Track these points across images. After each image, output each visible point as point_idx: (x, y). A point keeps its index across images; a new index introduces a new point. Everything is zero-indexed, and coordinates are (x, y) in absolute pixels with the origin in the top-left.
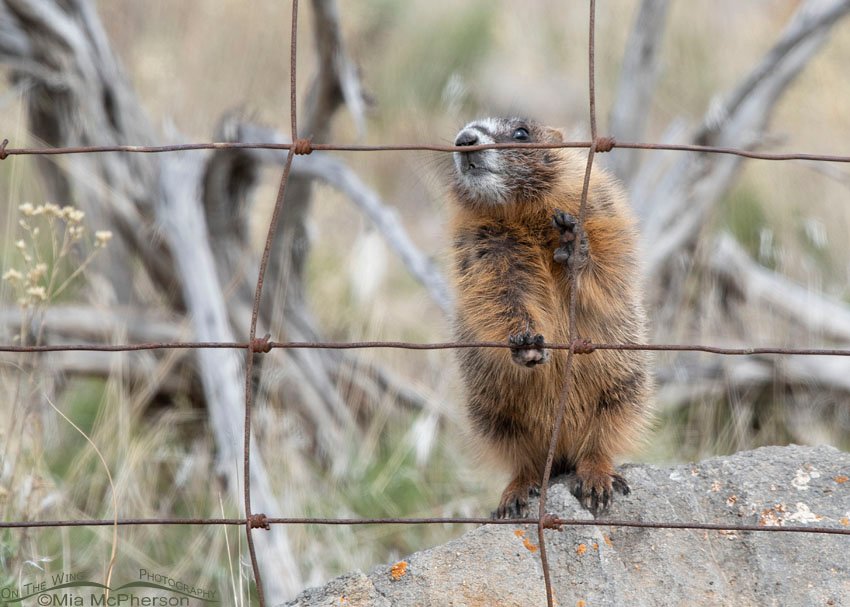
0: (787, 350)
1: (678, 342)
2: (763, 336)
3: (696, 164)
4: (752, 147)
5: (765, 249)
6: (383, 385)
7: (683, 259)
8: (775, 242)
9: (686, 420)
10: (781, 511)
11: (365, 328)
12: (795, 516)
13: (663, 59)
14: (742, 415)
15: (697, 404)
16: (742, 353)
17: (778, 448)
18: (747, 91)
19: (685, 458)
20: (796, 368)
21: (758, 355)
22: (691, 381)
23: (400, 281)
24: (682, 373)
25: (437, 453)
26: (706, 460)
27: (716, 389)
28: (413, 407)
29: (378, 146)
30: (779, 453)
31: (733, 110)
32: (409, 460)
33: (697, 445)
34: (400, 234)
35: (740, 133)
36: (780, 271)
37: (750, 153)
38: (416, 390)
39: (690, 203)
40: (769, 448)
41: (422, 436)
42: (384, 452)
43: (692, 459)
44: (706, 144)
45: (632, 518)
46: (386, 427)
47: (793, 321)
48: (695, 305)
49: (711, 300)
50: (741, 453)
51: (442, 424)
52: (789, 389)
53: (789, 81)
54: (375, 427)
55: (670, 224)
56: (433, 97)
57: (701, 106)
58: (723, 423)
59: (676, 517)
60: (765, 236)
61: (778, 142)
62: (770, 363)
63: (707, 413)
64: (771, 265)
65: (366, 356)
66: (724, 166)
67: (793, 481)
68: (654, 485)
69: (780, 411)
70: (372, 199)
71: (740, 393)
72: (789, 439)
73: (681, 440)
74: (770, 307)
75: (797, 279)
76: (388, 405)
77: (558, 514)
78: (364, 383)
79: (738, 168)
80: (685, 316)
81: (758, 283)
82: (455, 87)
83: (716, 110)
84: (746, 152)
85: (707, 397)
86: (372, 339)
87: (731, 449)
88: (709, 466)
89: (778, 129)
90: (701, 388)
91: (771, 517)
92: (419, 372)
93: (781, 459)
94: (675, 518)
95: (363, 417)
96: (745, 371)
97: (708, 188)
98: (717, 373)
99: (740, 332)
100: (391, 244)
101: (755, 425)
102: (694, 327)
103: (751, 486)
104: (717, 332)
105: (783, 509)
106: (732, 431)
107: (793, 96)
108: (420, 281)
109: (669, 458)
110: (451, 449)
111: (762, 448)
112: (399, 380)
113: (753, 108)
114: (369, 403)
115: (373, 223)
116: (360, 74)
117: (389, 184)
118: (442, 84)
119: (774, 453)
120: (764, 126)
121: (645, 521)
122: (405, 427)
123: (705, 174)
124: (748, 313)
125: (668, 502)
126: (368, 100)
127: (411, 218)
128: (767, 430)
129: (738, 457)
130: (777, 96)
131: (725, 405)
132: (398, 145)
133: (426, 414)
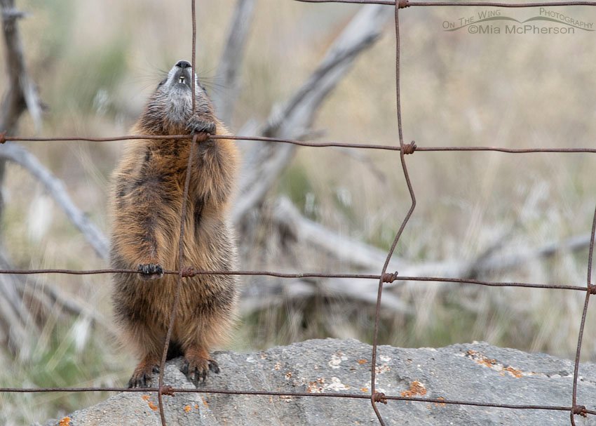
0: (326, 274)
1: (252, 269)
2: (309, 266)
3: (264, 149)
4: (302, 138)
5: (309, 206)
6: (53, 298)
7: (255, 214)
8: (316, 202)
9: (257, 321)
10: (321, 383)
11: (41, 260)
12: (331, 386)
13: (242, 80)
14: (295, 319)
15: (265, 310)
16: (295, 277)
17: (320, 340)
18: (298, 100)
19: (258, 348)
20: (331, 286)
21: (306, 278)
22: (261, 296)
23: (64, 228)
24: (254, 291)
25: (90, 344)
26: (271, 348)
27: (278, 301)
28: (74, 313)
29: (49, 138)
30: (320, 343)
31: (288, 113)
32: (71, 349)
33: (265, 338)
34: (65, 197)
35: (294, 129)
36: (319, 222)
37: (300, 142)
38: (75, 301)
39: (260, 176)
40: (313, 340)
41: (80, 333)
42: (54, 344)
43: (261, 348)
44: (270, 136)
45: (222, 388)
46: (56, 326)
47: (330, 255)
48: (263, 244)
49: (273, 242)
50: (295, 344)
51: (94, 325)
52: (327, 301)
53: (326, 94)
54: (48, 327)
55: (247, 189)
56: (87, 105)
57: (267, 111)
58: (282, 324)
59: (251, 387)
60: (310, 198)
61: (320, 135)
62: (314, 283)
63: (271, 317)
64: (313, 217)
65: (42, 279)
66: (283, 151)
67: (329, 363)
68: (236, 365)
69: (320, 316)
70: (46, 173)
71: (293, 304)
72: (326, 334)
73: (254, 335)
74: (313, 245)
75: (332, 227)
76: (57, 312)
77: (171, 385)
78: (41, 297)
79: (292, 154)
80: (256, 252)
81: (306, 229)
82: (103, 98)
83: (277, 113)
84: (298, 142)
85: (272, 307)
86: (46, 268)
87: (288, 342)
88: (273, 353)
89: (319, 126)
90: (267, 301)
91: (315, 386)
92: (77, 289)
93: (321, 348)
94: (251, 388)
95: (40, 320)
96: (297, 289)
97: (272, 166)
98: (278, 290)
99: (294, 263)
100: (57, 203)
101: (304, 325)
102: (262, 260)
103: (301, 366)
104: (279, 263)
105: (323, 381)
106: (288, 330)
107: (329, 104)
108: (79, 229)
109: (245, 348)
110: (100, 342)
111: (308, 340)
112: (64, 295)
113: (302, 112)
114: (44, 310)
115: (48, 190)
116: (38, 90)
117: (57, 163)
118: (94, 95)
119: (317, 344)
120: (310, 124)
121: (230, 389)
122: (69, 326)
123: (270, 156)
124: (299, 249)
125: (246, 377)
126: (43, 106)
127: (72, 189)
128: (312, 328)
129: (293, 347)
130: (318, 104)
131: (284, 311)
132: (63, 137)
133: (82, 318)
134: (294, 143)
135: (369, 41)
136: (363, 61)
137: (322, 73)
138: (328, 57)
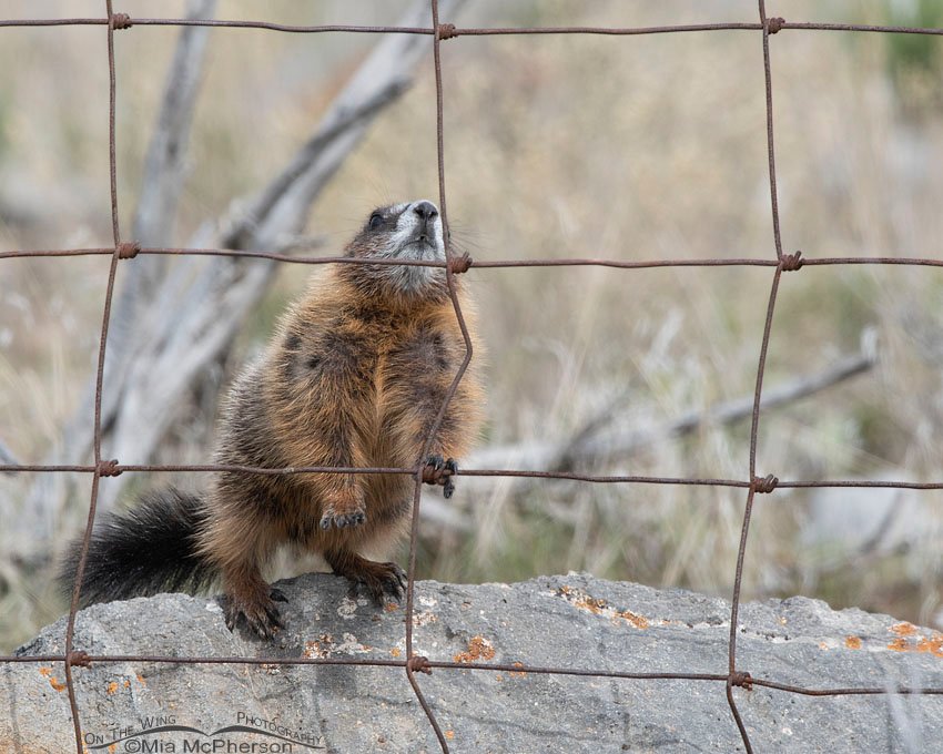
3: (227, 270)
4: (286, 250)
7: (214, 372)
10: (326, 642)
12: (342, 647)
13: (189, 159)
18: (280, 190)
30: (323, 579)
35: (277, 232)
37: (285, 257)
39: (222, 311)
44: (237, 247)
45: (167, 653)
53: (327, 178)
55: (200, 335)
59: (213, 651)
61: (315, 245)
66: (257, 272)
67: (339, 610)
68: (189, 617)
77: (87, 650)
79: (273, 274)
84: (281, 256)
89: (313, 233)
91: (316, 649)
94: (213, 653)
97: (241, 296)
103: (293, 616)
105: (329, 640)
107: (330, 195)
113: (287, 209)
120: (300, 229)
121: (181, 655)
123: (238, 279)
125: (204, 635)
130: (313, 196)
134: (276, 259)
135: (394, 93)
136: (380, 128)
137: (319, 144)
138: (328, 120)
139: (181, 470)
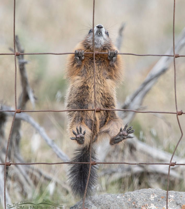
0: (148, 163)
1: (119, 161)
2: (141, 160)
3: (123, 114)
4: (137, 110)
5: (141, 136)
6: (41, 174)
8: (144, 135)
9: (121, 182)
11: (36, 159)
12: (150, 207)
14: (136, 181)
15: (124, 178)
16: (136, 164)
17: (146, 189)
18: (136, 95)
19: (121, 192)
20: (150, 168)
21: (140, 165)
22: (122, 172)
23: (45, 146)
24: (120, 170)
25: (55, 192)
26: (126, 193)
27: (129, 174)
28: (49, 180)
29: (38, 111)
30: (146, 190)
31: (132, 100)
32: (48, 194)
33: (124, 189)
34: (45, 134)
35: (135, 106)
36: (145, 142)
37: (137, 111)
38: (50, 175)
40: (143, 189)
41: (51, 187)
42: (41, 192)
43: (123, 192)
44: (125, 109)
45: (107, 208)
46: (42, 185)
47: (149, 155)
48: (123, 151)
49: (127, 151)
50: (136, 191)
51: (57, 184)
52: (148, 174)
53: (147, 92)
54: (38, 186)
56: (53, 98)
57: (124, 99)
58: (131, 183)
59: (119, 208)
60: (141, 133)
61: (145, 108)
62: (143, 167)
63: (127, 180)
64: (143, 141)
65: (36, 166)
66: (130, 115)
67: (150, 198)
68: (113, 200)
69: (146, 180)
70: (37, 125)
71: (135, 175)
72: (149, 187)
73: (120, 188)
74: (142, 152)
75: (151, 145)
76: (42, 180)
78: (36, 174)
79: (134, 115)
80: (120, 155)
81: (140, 146)
82: (59, 95)
83: (128, 100)
84: (136, 111)
85: (127, 176)
86: (38, 162)
87: (133, 190)
88: (128, 194)
89: (144, 105)
90: (125, 174)
91: (144, 207)
92: (50, 170)
93: (147, 192)
95: (36, 183)
96: (137, 169)
97: (126, 121)
98: (129, 170)
99: (135, 159)
100: (42, 137)
101: (140, 183)
102: (123, 158)
103: (139, 199)
104: (129, 159)
105: (147, 205)
106: (133, 185)
107: (148, 96)
108: (50, 147)
109: (117, 192)
110: (59, 191)
111: (141, 189)
112: (45, 173)
113: (138, 99)
114: (37, 179)
115: (38, 131)
116: (33, 92)
117: (42, 121)
118: (56, 94)
119: (145, 190)
120: (141, 104)
122: (47, 185)
123: (125, 117)
124: (137, 153)
125: (117, 204)
126: (35, 98)
127: (48, 131)
128: (143, 185)
129: (135, 192)
130: (144, 96)
131: (131, 178)
132: (44, 110)
133: (52, 182)
134: (135, 112)
135: (164, 71)
136: (161, 79)
137: (145, 84)
138: (148, 78)
139: (111, 163)
